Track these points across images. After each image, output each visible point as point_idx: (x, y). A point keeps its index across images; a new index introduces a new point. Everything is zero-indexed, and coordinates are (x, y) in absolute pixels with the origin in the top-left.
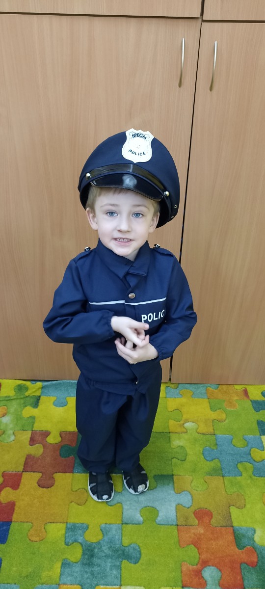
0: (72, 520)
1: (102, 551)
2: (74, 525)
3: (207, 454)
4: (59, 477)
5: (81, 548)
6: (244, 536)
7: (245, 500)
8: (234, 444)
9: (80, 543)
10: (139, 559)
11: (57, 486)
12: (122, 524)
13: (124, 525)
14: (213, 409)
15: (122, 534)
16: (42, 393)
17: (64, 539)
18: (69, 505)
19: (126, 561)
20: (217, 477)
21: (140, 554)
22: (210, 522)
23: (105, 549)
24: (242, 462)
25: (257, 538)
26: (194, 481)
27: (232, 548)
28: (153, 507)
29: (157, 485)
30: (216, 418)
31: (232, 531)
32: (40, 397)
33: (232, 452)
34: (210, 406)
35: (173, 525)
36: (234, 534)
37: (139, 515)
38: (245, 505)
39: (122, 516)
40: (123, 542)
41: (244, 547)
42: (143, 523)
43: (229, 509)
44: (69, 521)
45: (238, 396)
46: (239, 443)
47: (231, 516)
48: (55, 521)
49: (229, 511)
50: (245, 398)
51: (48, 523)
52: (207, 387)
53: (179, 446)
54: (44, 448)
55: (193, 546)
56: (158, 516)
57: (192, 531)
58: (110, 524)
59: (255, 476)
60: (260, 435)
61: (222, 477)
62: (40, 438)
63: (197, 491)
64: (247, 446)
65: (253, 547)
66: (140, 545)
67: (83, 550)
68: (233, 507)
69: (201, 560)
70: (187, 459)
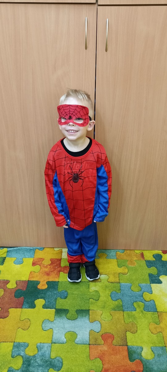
0: (17, 340)
1: (36, 362)
2: (19, 343)
3: (113, 296)
4: (12, 311)
5: (22, 359)
6: (135, 352)
7: (137, 327)
8: (132, 289)
9: (22, 356)
10: (61, 367)
11: (10, 317)
12: (52, 343)
13: (53, 344)
14: (119, 266)
15: (51, 350)
16: (7, 255)
17: (11, 353)
18: (17, 330)
19: (52, 369)
20: (119, 311)
21: (62, 365)
22: (112, 342)
23: (38, 360)
24: (136, 301)
25: (144, 354)
26: (103, 314)
27: (126, 360)
28: (74, 332)
29: (78, 317)
30: (121, 272)
31: (127, 348)
32: (5, 258)
33: (130, 295)
34: (118, 264)
35: (86, 344)
36: (128, 351)
37: (64, 337)
38: (137, 331)
39: (52, 338)
40: (51, 356)
41: (134, 360)
42: (66, 343)
43: (126, 333)
44: (15, 341)
45: (137, 257)
46: (135, 289)
47: (126, 338)
48: (6, 341)
49: (126, 335)
50: (142, 259)
51: (2, 342)
52: (117, 251)
53: (95, 291)
54: (4, 292)
55: (99, 359)
56: (76, 338)
57: (99, 349)
58: (43, 343)
59: (145, 311)
60: (150, 283)
61: (122, 312)
62: (3, 284)
63: (104, 320)
64: (141, 291)
65: (140, 360)
66: (62, 358)
67: (23, 361)
68: (129, 332)
69: (104, 369)
70: (100, 299)
